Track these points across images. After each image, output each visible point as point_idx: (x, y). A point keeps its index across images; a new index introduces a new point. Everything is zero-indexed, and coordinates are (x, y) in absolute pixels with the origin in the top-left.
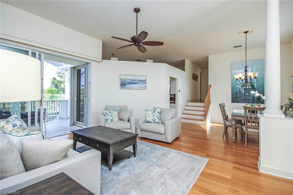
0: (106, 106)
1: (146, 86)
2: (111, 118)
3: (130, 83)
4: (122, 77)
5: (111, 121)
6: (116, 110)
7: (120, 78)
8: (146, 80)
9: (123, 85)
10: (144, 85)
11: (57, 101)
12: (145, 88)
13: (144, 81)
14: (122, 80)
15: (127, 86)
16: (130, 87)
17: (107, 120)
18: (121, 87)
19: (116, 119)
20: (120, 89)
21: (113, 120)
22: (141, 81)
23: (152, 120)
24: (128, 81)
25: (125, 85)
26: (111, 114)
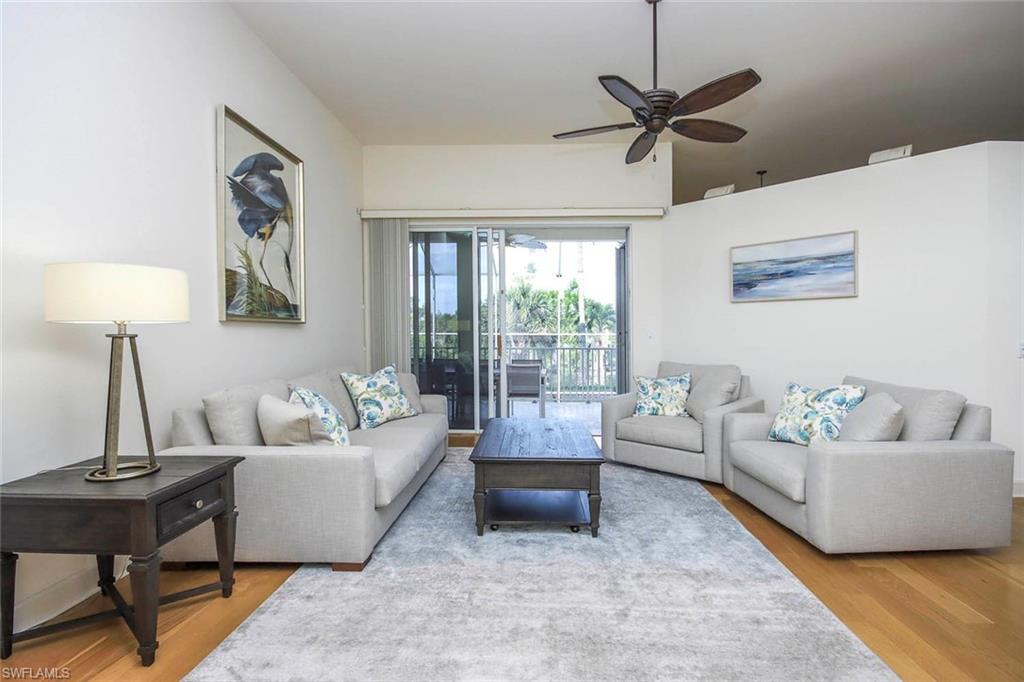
0: (660, 365)
1: (854, 283)
2: (653, 404)
3: (773, 276)
4: (741, 256)
5: (653, 414)
6: (681, 381)
7: (730, 260)
8: (852, 254)
9: (744, 284)
10: (846, 277)
11: (564, 349)
12: (850, 292)
13: (844, 260)
14: (738, 267)
15: (760, 288)
16: (774, 290)
17: (639, 410)
18: (734, 295)
19: (672, 410)
20: (733, 302)
21: (661, 412)
22: (825, 259)
23: (797, 434)
24: (765, 269)
25: (749, 285)
26: (658, 391)
